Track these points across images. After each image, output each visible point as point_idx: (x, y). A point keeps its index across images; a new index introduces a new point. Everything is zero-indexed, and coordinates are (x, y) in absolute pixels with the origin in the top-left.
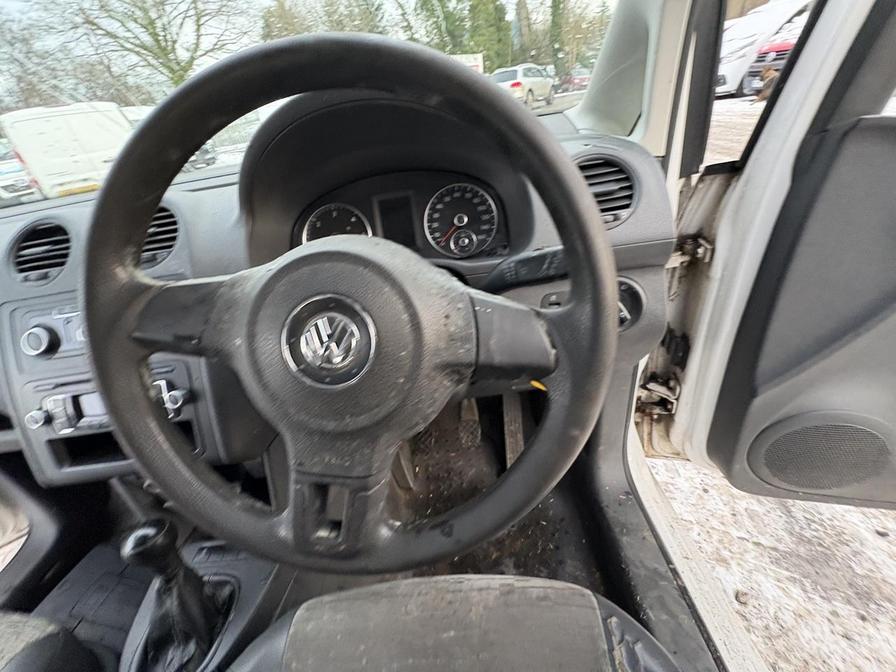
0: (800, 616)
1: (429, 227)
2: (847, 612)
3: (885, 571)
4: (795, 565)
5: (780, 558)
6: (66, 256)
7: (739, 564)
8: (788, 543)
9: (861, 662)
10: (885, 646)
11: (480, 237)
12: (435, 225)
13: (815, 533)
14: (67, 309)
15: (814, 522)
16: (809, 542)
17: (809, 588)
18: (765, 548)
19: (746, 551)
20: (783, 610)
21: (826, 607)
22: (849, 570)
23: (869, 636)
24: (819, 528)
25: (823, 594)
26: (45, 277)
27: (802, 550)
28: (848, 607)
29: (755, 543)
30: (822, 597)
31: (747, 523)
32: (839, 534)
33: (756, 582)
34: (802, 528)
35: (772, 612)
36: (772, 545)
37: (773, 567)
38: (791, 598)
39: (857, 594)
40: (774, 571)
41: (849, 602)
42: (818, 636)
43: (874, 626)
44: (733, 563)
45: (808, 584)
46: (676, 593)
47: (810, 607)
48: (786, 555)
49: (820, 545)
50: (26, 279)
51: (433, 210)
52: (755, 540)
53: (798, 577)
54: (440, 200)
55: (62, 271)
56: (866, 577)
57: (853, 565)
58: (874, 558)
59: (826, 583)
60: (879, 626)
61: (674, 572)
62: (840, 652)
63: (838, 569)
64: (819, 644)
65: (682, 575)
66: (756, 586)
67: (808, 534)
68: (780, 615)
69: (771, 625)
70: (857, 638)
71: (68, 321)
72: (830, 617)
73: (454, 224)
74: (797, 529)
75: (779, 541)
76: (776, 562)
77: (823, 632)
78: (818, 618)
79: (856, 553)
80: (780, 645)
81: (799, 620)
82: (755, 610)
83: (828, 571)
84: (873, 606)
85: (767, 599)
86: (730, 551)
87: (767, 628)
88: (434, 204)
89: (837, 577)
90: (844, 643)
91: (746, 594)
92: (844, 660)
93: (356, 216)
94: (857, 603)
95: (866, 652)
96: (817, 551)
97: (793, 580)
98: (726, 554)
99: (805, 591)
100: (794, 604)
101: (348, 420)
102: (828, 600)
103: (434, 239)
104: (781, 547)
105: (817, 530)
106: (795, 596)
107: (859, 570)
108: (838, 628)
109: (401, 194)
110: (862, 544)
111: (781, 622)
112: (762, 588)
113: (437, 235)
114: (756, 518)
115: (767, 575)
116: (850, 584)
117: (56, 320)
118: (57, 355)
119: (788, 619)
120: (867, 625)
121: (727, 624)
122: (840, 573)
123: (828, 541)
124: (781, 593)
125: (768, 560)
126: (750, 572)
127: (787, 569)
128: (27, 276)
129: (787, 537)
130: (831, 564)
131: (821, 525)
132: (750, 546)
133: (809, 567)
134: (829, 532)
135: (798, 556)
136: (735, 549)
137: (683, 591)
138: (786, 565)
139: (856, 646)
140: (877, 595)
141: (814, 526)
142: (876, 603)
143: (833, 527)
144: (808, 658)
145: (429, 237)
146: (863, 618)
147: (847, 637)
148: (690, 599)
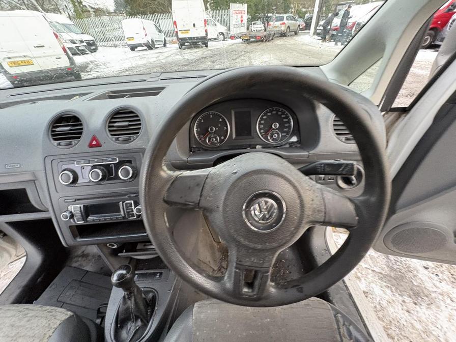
0: (390, 302)
1: (259, 127)
2: (409, 301)
3: (426, 284)
4: (389, 280)
5: (383, 277)
6: (81, 133)
7: (365, 279)
8: (387, 271)
9: (413, 322)
10: (423, 315)
11: (283, 134)
12: (262, 126)
13: (398, 267)
14: (82, 162)
15: (398, 262)
16: (395, 270)
17: (394, 291)
18: (377, 272)
19: (368, 274)
20: (383, 300)
21: (401, 299)
22: (411, 283)
23: (417, 311)
24: (400, 264)
25: (400, 293)
26: (70, 144)
27: (392, 274)
28: (410, 299)
29: (373, 271)
30: (399, 294)
31: (370, 261)
32: (408, 268)
33: (372, 287)
34: (393, 264)
35: (378, 301)
36: (379, 271)
37: (379, 281)
38: (386, 294)
39: (414, 293)
40: (380, 283)
41: (410, 297)
42: (397, 311)
43: (419, 307)
44: (363, 279)
45: (393, 288)
46: (347, 296)
47: (394, 299)
48: (385, 276)
49: (400, 272)
50: (59, 144)
51: (262, 119)
52: (372, 269)
53: (389, 286)
54: (265, 114)
55: (79, 141)
56: (418, 286)
57: (413, 281)
58: (422, 278)
59: (401, 288)
60: (421, 307)
61: (346, 286)
62: (405, 318)
63: (406, 282)
64: (397, 314)
65: (349, 288)
66: (372, 289)
67: (395, 267)
68: (381, 301)
69: (377, 306)
70: (412, 312)
71: (83, 168)
72: (402, 303)
73: (272, 127)
74: (391, 264)
75: (383, 269)
76: (381, 279)
77: (398, 309)
78: (397, 303)
79: (414, 276)
80: (380, 314)
81: (389, 304)
82: (371, 300)
83: (402, 283)
84: (420, 299)
85: (376, 295)
86: (361, 274)
87: (375, 307)
88: (262, 116)
89: (406, 286)
90: (407, 314)
91: (367, 293)
92: (406, 321)
93: (223, 118)
94: (413, 297)
95: (415, 318)
96: (398, 274)
97: (387, 287)
98: (359, 275)
99: (392, 292)
100: (387, 297)
101: (267, 244)
102: (401, 295)
103: (261, 133)
104: (383, 272)
105: (399, 265)
106: (388, 294)
107: (415, 283)
108: (405, 308)
109: (246, 110)
110: (417, 272)
111: (381, 305)
112: (374, 290)
113: (262, 131)
114: (373, 259)
115: (377, 285)
116: (411, 289)
117: (76, 167)
118: (77, 185)
119: (384, 303)
120: (417, 306)
121: (366, 309)
122: (407, 284)
123: (403, 270)
124: (382, 292)
125: (377, 278)
126: (369, 283)
127: (385, 282)
128: (60, 143)
129: (386, 268)
130: (404, 280)
131: (401, 263)
132: (370, 271)
133: (395, 281)
134: (404, 266)
135: (390, 276)
136: (363, 273)
137: (350, 296)
138: (385, 280)
139: (411, 315)
140: (422, 294)
141: (398, 263)
142: (421, 298)
143: (406, 264)
144: (391, 320)
145: (259, 132)
146: (415, 304)
147: (408, 311)
148: (353, 299)
